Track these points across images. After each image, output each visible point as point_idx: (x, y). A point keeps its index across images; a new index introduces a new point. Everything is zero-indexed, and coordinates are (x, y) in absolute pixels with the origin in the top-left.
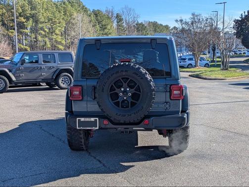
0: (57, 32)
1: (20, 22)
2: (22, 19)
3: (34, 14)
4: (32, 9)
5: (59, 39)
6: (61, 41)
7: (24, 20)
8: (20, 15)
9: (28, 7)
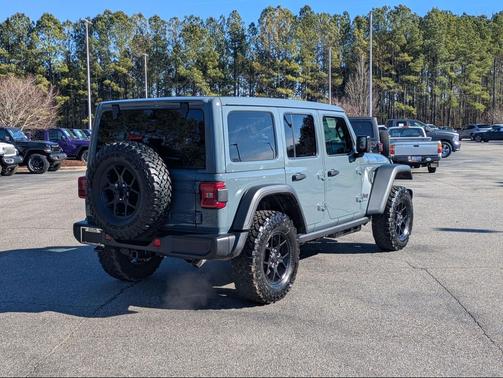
0: (473, 76)
1: (403, 62)
2: (407, 57)
3: (430, 45)
4: (426, 37)
5: (477, 90)
6: (480, 95)
7: (409, 59)
8: (403, 49)
9: (418, 34)
